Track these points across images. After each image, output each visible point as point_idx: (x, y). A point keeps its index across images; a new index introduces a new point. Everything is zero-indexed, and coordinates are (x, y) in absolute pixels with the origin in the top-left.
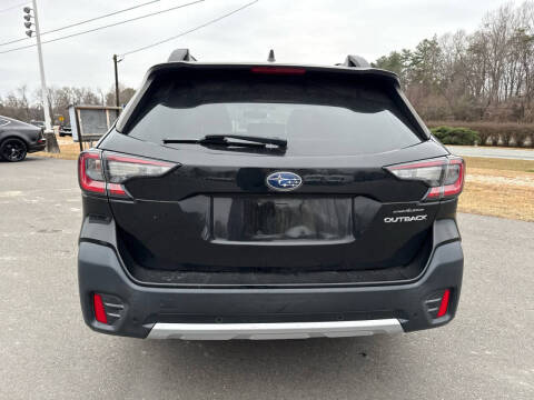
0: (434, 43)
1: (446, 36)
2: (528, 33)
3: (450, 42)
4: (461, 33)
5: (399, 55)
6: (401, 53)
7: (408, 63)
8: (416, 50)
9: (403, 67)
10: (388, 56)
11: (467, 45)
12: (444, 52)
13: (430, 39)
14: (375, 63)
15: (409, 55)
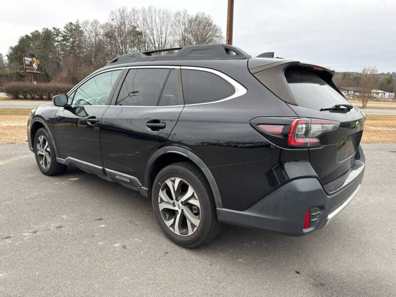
0: (77, 26)
1: (86, 23)
2: (138, 29)
3: (89, 27)
4: (96, 22)
5: (50, 31)
6: (53, 31)
7: (60, 39)
8: (64, 29)
9: (56, 41)
10: (41, 31)
11: (102, 32)
12: (86, 34)
13: (74, 23)
14: (30, 35)
15: (60, 33)
